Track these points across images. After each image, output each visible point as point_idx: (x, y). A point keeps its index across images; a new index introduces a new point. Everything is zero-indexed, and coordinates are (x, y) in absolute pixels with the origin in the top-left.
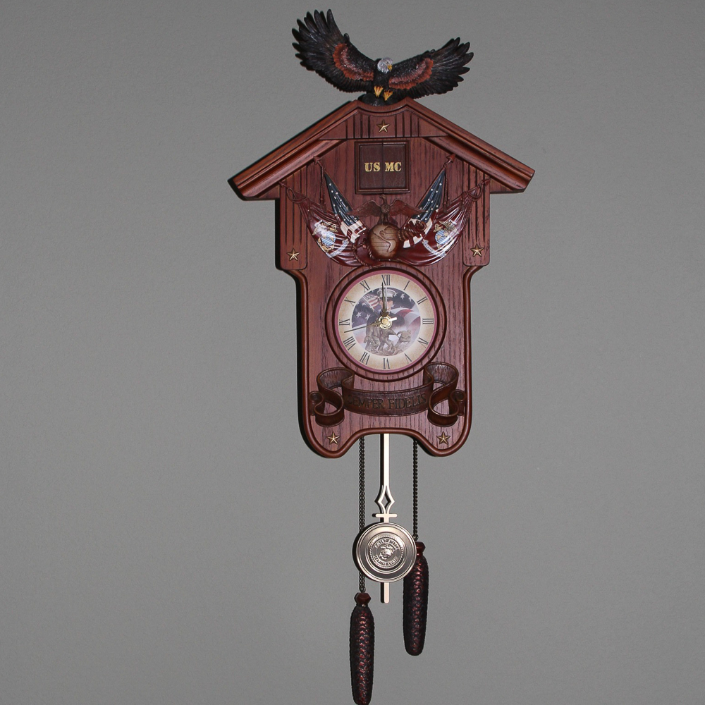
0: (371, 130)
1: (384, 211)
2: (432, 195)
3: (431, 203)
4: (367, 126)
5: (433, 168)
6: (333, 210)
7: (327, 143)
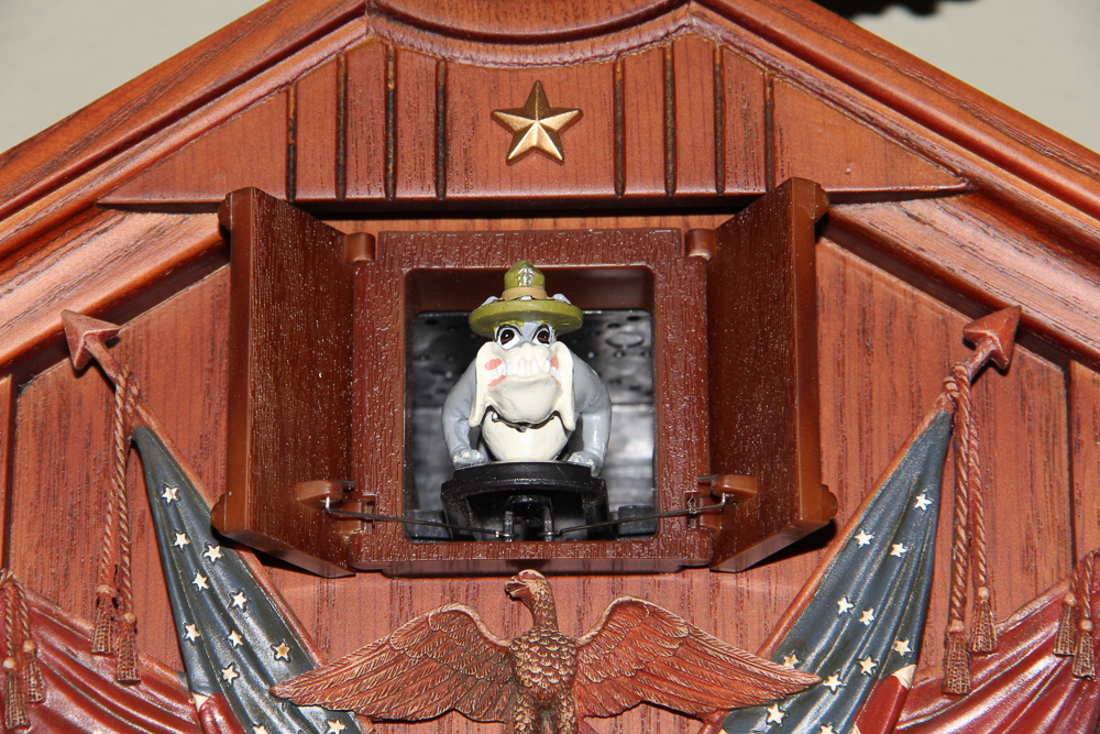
0: (455, 151)
1: (537, 673)
2: (866, 573)
3: (858, 628)
4: (427, 118)
5: (866, 409)
6: (186, 671)
7: (158, 233)
